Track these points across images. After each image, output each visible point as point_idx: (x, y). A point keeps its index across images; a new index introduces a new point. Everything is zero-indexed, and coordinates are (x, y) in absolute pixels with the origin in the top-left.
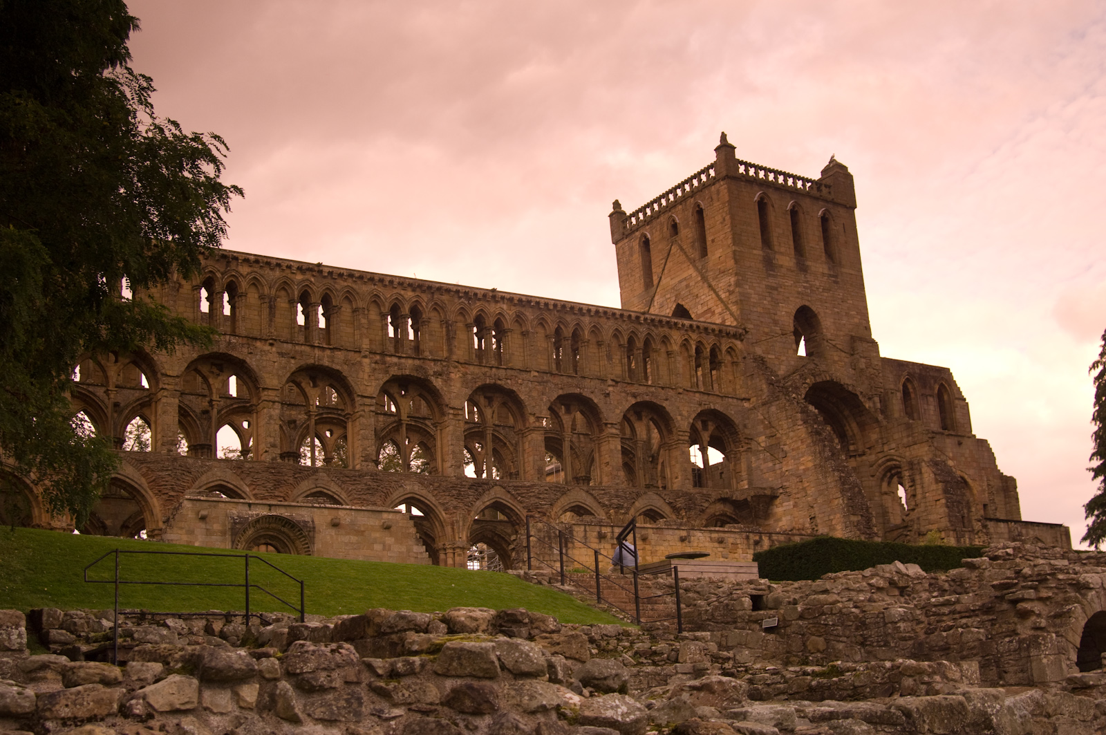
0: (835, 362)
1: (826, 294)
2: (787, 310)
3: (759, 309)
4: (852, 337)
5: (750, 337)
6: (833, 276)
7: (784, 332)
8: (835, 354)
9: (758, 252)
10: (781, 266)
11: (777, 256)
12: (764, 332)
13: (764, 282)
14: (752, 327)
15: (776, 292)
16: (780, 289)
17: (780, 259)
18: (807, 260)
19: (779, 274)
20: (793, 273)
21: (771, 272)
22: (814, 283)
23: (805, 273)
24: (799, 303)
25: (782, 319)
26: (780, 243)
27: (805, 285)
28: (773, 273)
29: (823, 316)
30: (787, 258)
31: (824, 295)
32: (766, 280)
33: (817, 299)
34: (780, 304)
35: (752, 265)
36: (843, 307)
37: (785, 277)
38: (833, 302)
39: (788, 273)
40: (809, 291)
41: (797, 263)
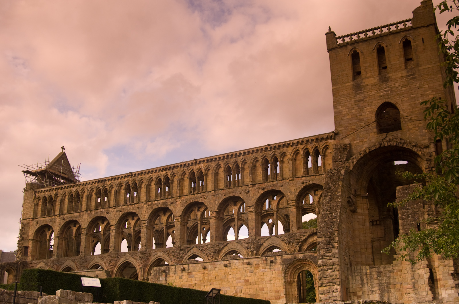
0: (410, 129)
1: (404, 89)
2: (370, 110)
3: (348, 117)
5: (341, 135)
6: (411, 75)
7: (368, 124)
8: (410, 124)
9: (350, 84)
10: (367, 85)
11: (364, 81)
12: (352, 129)
13: (353, 100)
14: (343, 129)
15: (362, 102)
16: (365, 100)
17: (367, 82)
18: (389, 74)
19: (365, 90)
20: (377, 86)
21: (359, 92)
22: (393, 86)
23: (386, 82)
24: (381, 102)
25: (366, 116)
26: (366, 72)
27: (387, 89)
28: (360, 92)
29: (400, 103)
30: (372, 78)
31: (402, 90)
32: (355, 98)
33: (395, 95)
34: (365, 108)
35: (344, 93)
36: (419, 92)
37: (370, 91)
38: (410, 92)
39: (372, 87)
40: (389, 92)
41: (380, 79)
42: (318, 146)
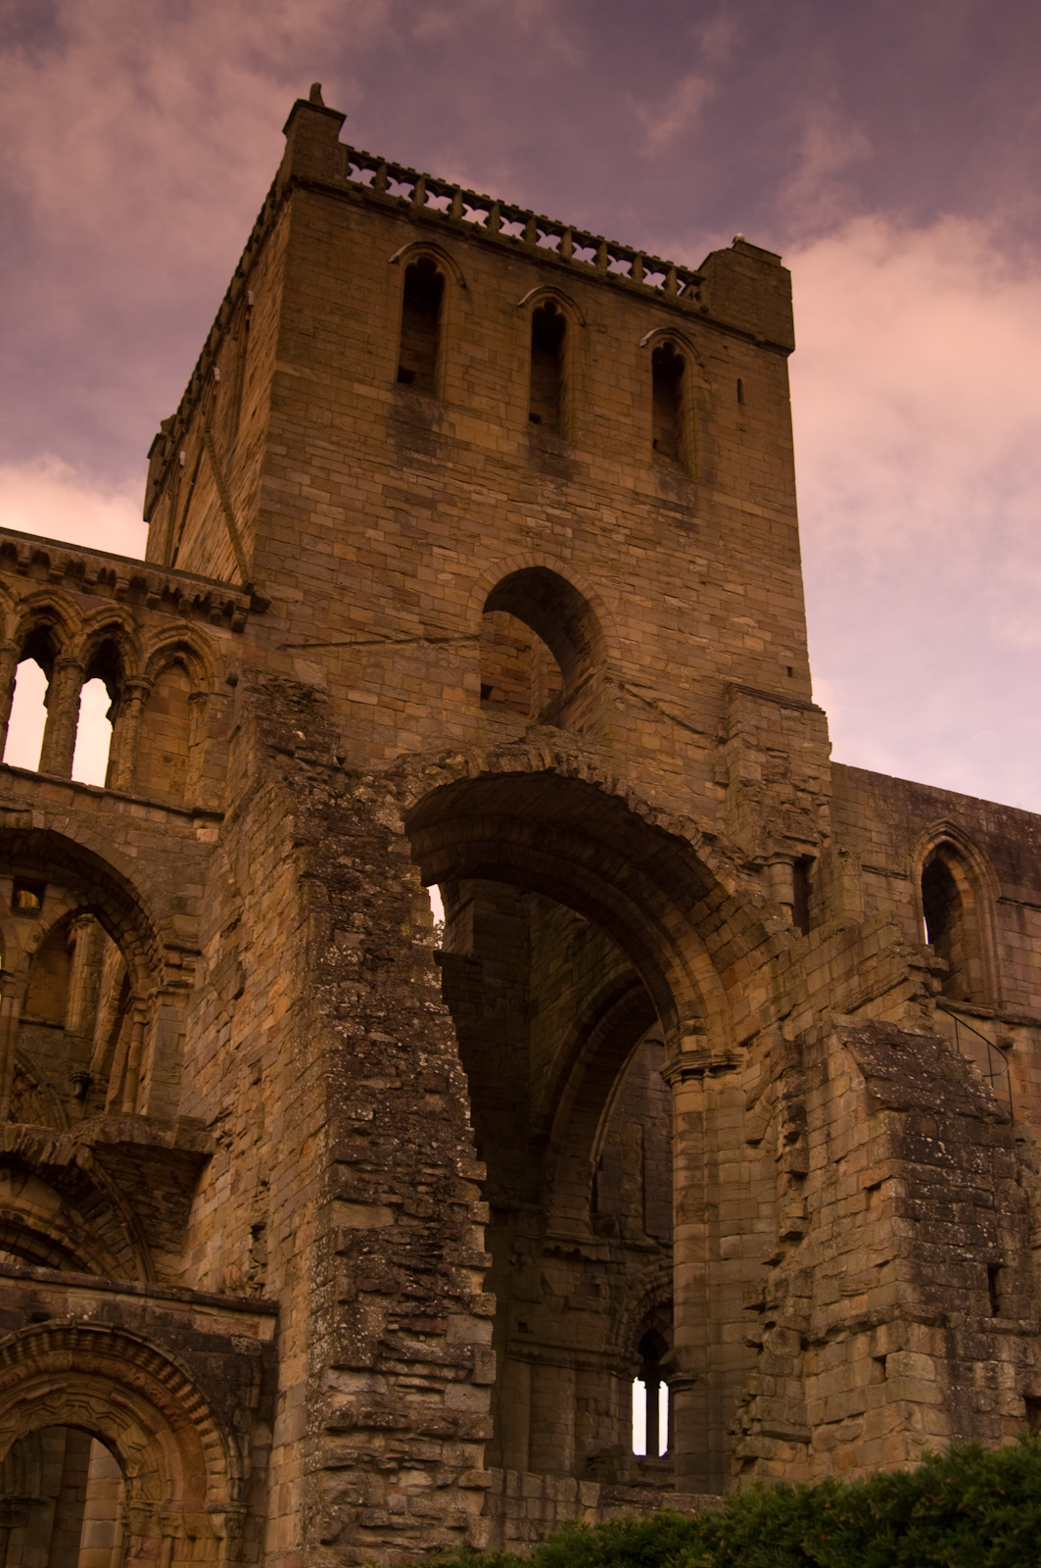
0: (644, 753)
1: (639, 552)
2: (463, 570)
3: (339, 550)
4: (729, 687)
5: (283, 625)
6: (676, 508)
7: (439, 633)
8: (650, 728)
9: (380, 394)
10: (467, 446)
11: (452, 416)
12: (347, 620)
13: (378, 477)
14: (299, 595)
15: (426, 513)
16: (441, 508)
17: (463, 428)
18: (575, 448)
19: (450, 465)
20: (512, 473)
21: (416, 456)
22: (592, 513)
23: (560, 481)
24: (521, 558)
25: (438, 592)
26: (471, 385)
27: (557, 512)
28: (424, 458)
29: (613, 609)
30: (495, 428)
31: (628, 554)
32: (392, 473)
33: (595, 560)
34: (436, 550)
35: (337, 422)
36: (702, 599)
37: (475, 479)
38: (662, 578)
39: (489, 468)
40: (569, 533)
41: (531, 449)
42: (128, 629)
